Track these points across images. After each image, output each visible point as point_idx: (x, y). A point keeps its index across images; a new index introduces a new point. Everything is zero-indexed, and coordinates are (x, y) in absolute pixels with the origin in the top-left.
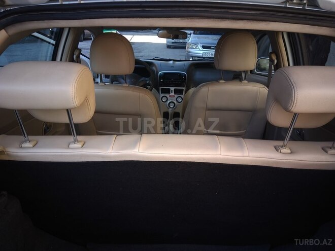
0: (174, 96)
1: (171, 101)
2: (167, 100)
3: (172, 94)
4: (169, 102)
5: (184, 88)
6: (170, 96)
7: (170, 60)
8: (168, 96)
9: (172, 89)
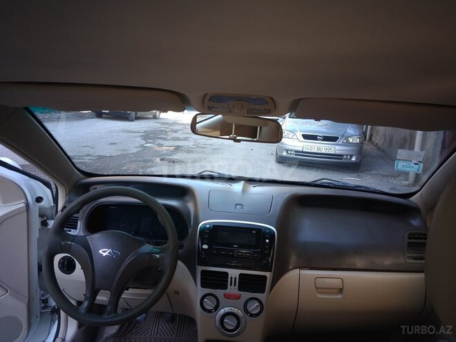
0: (238, 297)
1: (227, 309)
2: (217, 308)
3: (232, 289)
4: (222, 311)
5: (268, 274)
6: (227, 296)
7: (232, 180)
8: (219, 293)
9: (234, 273)
